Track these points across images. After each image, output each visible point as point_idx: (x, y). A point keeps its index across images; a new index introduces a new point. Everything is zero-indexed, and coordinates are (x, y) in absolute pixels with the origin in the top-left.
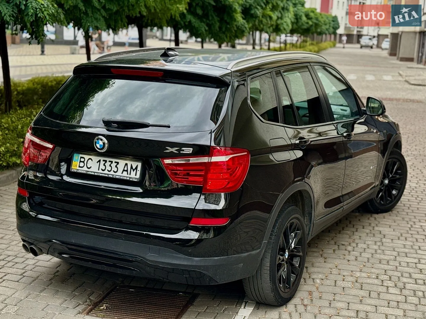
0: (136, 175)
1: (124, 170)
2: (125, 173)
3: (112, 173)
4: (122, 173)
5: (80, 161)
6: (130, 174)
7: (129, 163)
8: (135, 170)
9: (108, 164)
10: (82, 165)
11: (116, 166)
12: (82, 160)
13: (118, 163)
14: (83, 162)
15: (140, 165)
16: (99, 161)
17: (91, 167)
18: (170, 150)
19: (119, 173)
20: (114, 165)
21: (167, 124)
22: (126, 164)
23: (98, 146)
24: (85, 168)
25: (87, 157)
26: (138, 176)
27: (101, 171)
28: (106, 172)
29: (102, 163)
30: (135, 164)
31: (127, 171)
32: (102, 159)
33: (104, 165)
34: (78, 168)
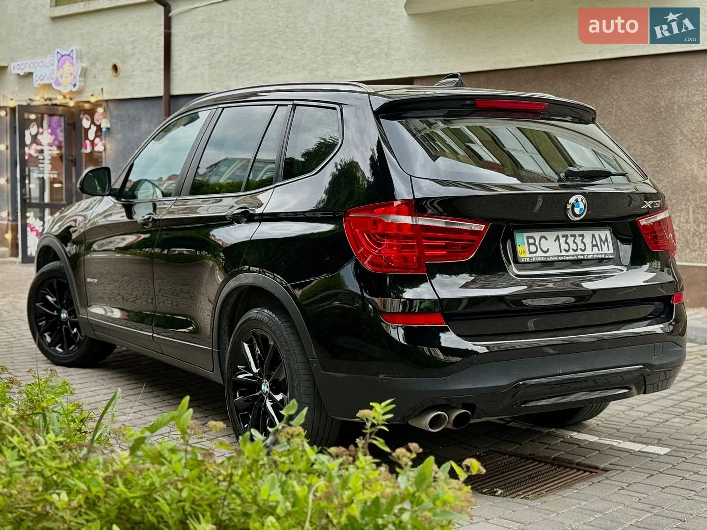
0: (609, 250)
1: (593, 245)
2: (595, 248)
3: (580, 252)
4: (592, 250)
5: (529, 244)
6: (602, 250)
7: (596, 234)
8: (606, 243)
9: (570, 240)
10: (533, 248)
11: (582, 242)
12: (531, 241)
13: (582, 236)
14: (534, 244)
15: (608, 234)
16: (558, 238)
17: (548, 250)
19: (588, 251)
20: (578, 240)
22: (593, 236)
24: (540, 253)
25: (536, 235)
26: (611, 250)
27: (564, 253)
28: (571, 252)
29: (562, 240)
30: (603, 234)
31: (597, 245)
32: (560, 234)
33: (566, 243)
34: (529, 255)
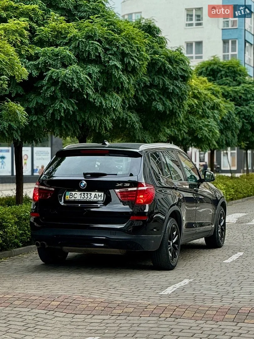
1: (95, 197)
2: (95, 199)
3: (88, 199)
5: (70, 195)
6: (98, 199)
7: (97, 193)
8: (101, 196)
9: (86, 195)
10: (71, 197)
11: (90, 196)
12: (71, 194)
13: (91, 194)
14: (72, 195)
15: (103, 194)
16: (81, 194)
17: (76, 197)
18: (118, 185)
19: (92, 199)
20: (89, 195)
21: (116, 173)
23: (82, 185)
24: (73, 198)
25: (73, 193)
26: (102, 199)
27: (82, 199)
28: (85, 199)
29: (82, 195)
30: (100, 194)
31: (96, 197)
32: (82, 193)
33: (84, 195)
34: (69, 198)
